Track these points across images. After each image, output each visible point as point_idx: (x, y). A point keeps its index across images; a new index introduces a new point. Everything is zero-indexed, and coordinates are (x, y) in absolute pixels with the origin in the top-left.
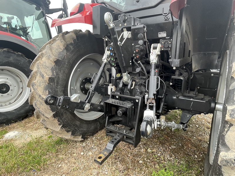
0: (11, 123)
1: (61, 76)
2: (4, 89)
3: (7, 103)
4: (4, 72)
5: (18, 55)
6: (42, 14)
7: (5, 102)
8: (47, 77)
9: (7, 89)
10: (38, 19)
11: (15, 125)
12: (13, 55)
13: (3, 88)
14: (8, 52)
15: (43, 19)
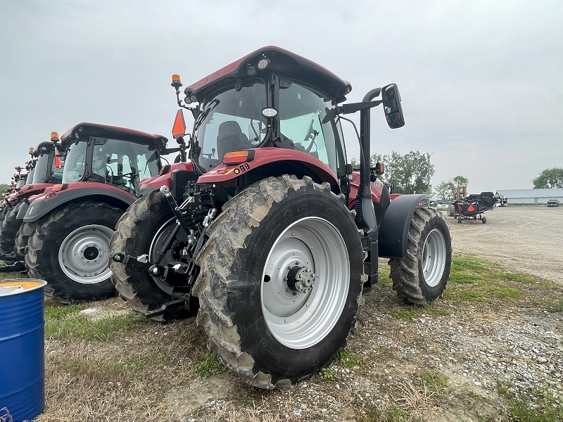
0: (92, 300)
1: (141, 237)
2: (92, 255)
3: (93, 274)
4: (96, 232)
5: (114, 211)
6: (155, 156)
7: (90, 272)
8: (125, 237)
9: (95, 254)
10: (149, 161)
11: (96, 303)
12: (108, 210)
13: (90, 253)
14: (104, 207)
15: (156, 161)
